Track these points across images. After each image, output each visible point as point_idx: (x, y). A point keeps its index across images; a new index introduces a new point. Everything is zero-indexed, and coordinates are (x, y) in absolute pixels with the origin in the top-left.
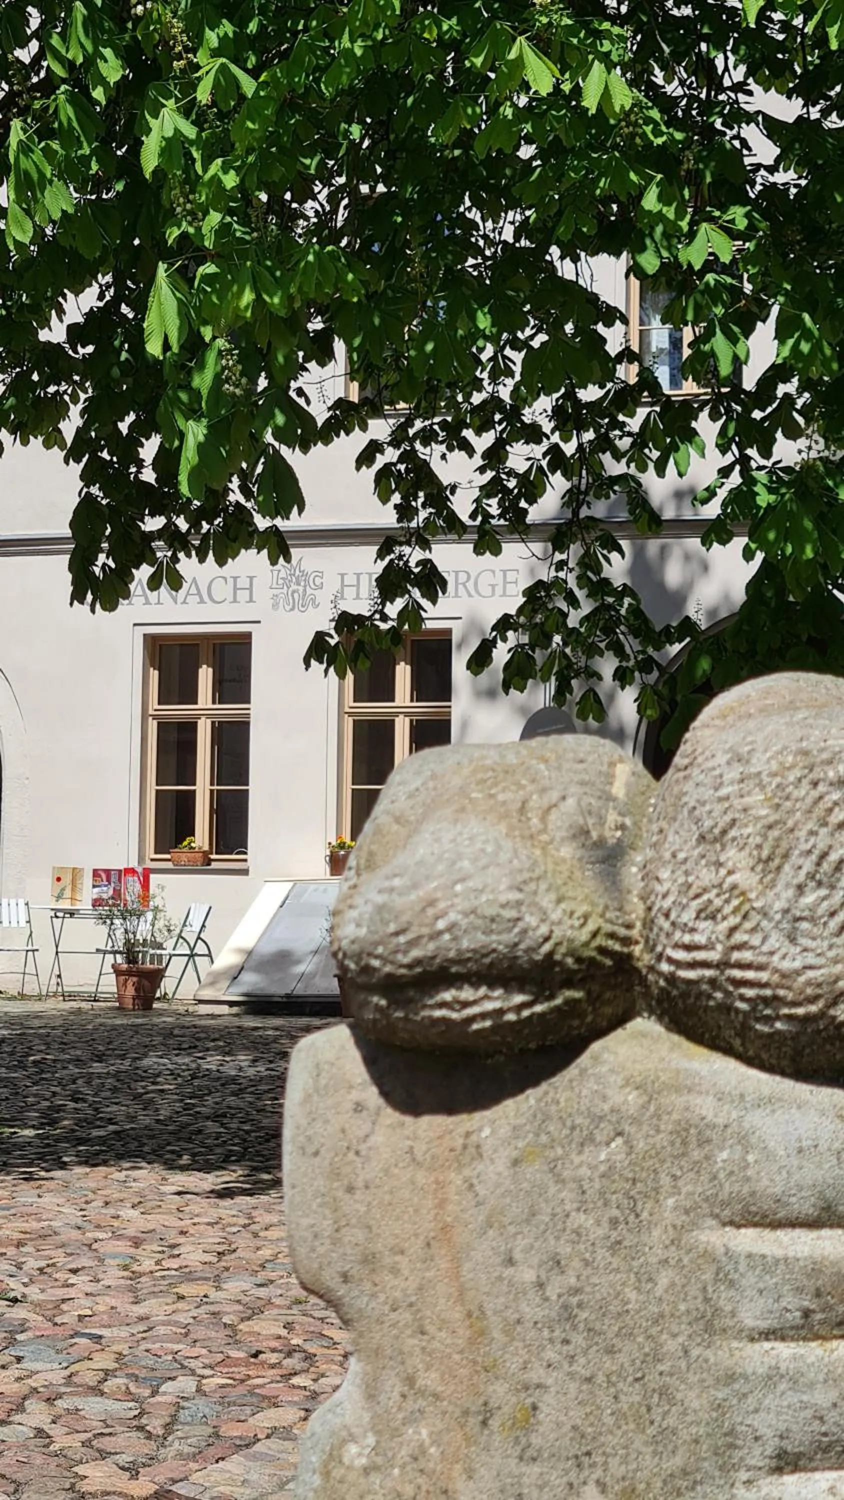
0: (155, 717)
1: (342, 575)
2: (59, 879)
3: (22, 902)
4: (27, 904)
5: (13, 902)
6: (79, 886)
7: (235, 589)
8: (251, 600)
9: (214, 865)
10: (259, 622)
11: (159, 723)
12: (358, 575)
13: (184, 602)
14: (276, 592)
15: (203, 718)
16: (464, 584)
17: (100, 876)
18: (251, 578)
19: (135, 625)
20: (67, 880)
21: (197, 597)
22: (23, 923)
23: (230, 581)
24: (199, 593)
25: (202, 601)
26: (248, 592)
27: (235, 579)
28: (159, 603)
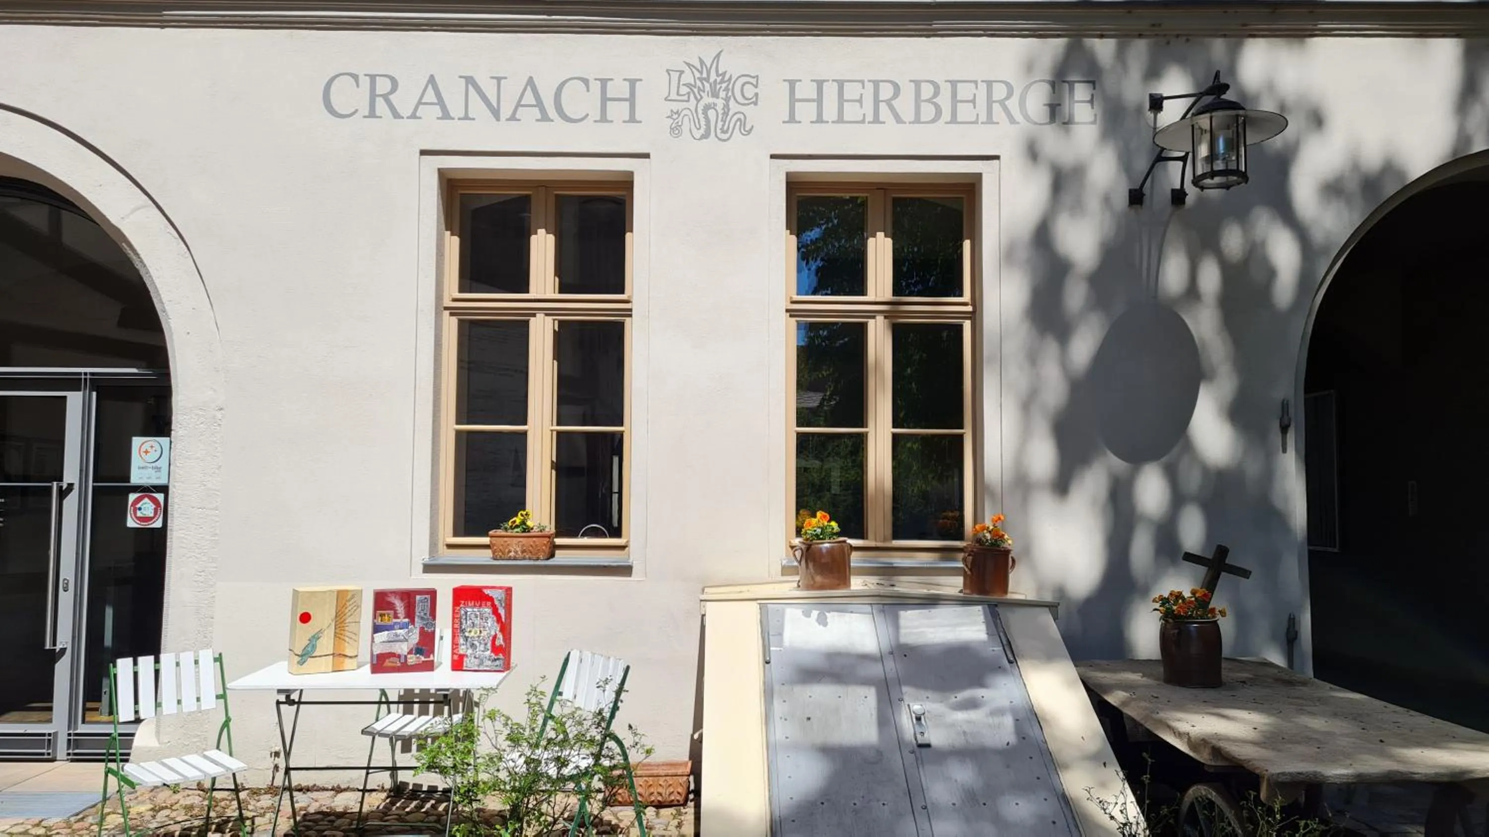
0: (453, 312)
1: (792, 84)
2: (305, 618)
3: (207, 657)
4: (219, 659)
5: (187, 658)
6: (351, 627)
7: (604, 100)
8: (632, 119)
9: (561, 557)
10: (647, 156)
11: (460, 321)
12: (820, 84)
13: (513, 118)
14: (675, 106)
15: (540, 316)
16: (1002, 103)
17: (391, 606)
18: (633, 83)
19: (423, 153)
20: (323, 619)
21: (536, 110)
22: (210, 702)
23: (596, 87)
24: (539, 104)
25: (545, 117)
26: (627, 104)
27: (604, 82)
28: (466, 117)
